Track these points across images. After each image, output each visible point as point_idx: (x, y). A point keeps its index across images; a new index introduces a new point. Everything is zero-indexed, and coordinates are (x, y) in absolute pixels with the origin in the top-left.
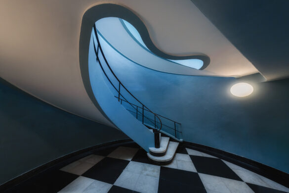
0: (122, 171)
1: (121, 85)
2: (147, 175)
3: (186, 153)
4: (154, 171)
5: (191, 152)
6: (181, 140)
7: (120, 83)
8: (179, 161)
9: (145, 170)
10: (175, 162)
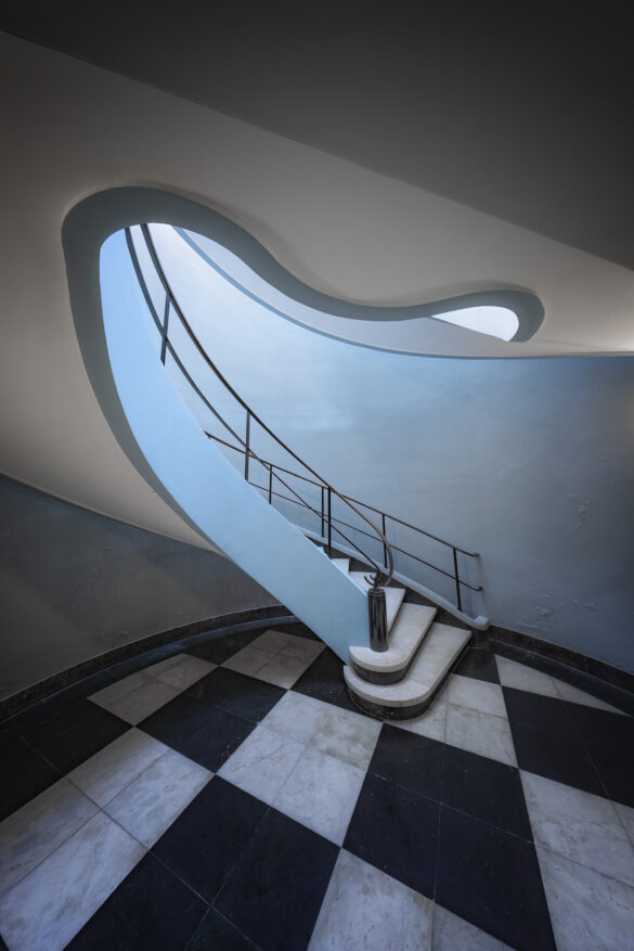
0: (254, 726)
1: (251, 417)
2: (330, 752)
3: (492, 677)
4: (354, 740)
5: (514, 674)
6: (481, 621)
7: (250, 412)
8: (457, 707)
9: (328, 730)
10: (440, 709)
